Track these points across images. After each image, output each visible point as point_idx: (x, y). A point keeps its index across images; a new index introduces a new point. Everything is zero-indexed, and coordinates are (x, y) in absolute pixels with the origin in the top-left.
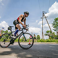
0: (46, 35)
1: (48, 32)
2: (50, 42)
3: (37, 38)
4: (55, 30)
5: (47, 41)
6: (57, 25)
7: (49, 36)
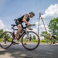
0: (42, 35)
1: (43, 33)
2: (45, 42)
3: (32, 39)
4: (50, 31)
5: (42, 42)
6: (52, 26)
7: (44, 36)
